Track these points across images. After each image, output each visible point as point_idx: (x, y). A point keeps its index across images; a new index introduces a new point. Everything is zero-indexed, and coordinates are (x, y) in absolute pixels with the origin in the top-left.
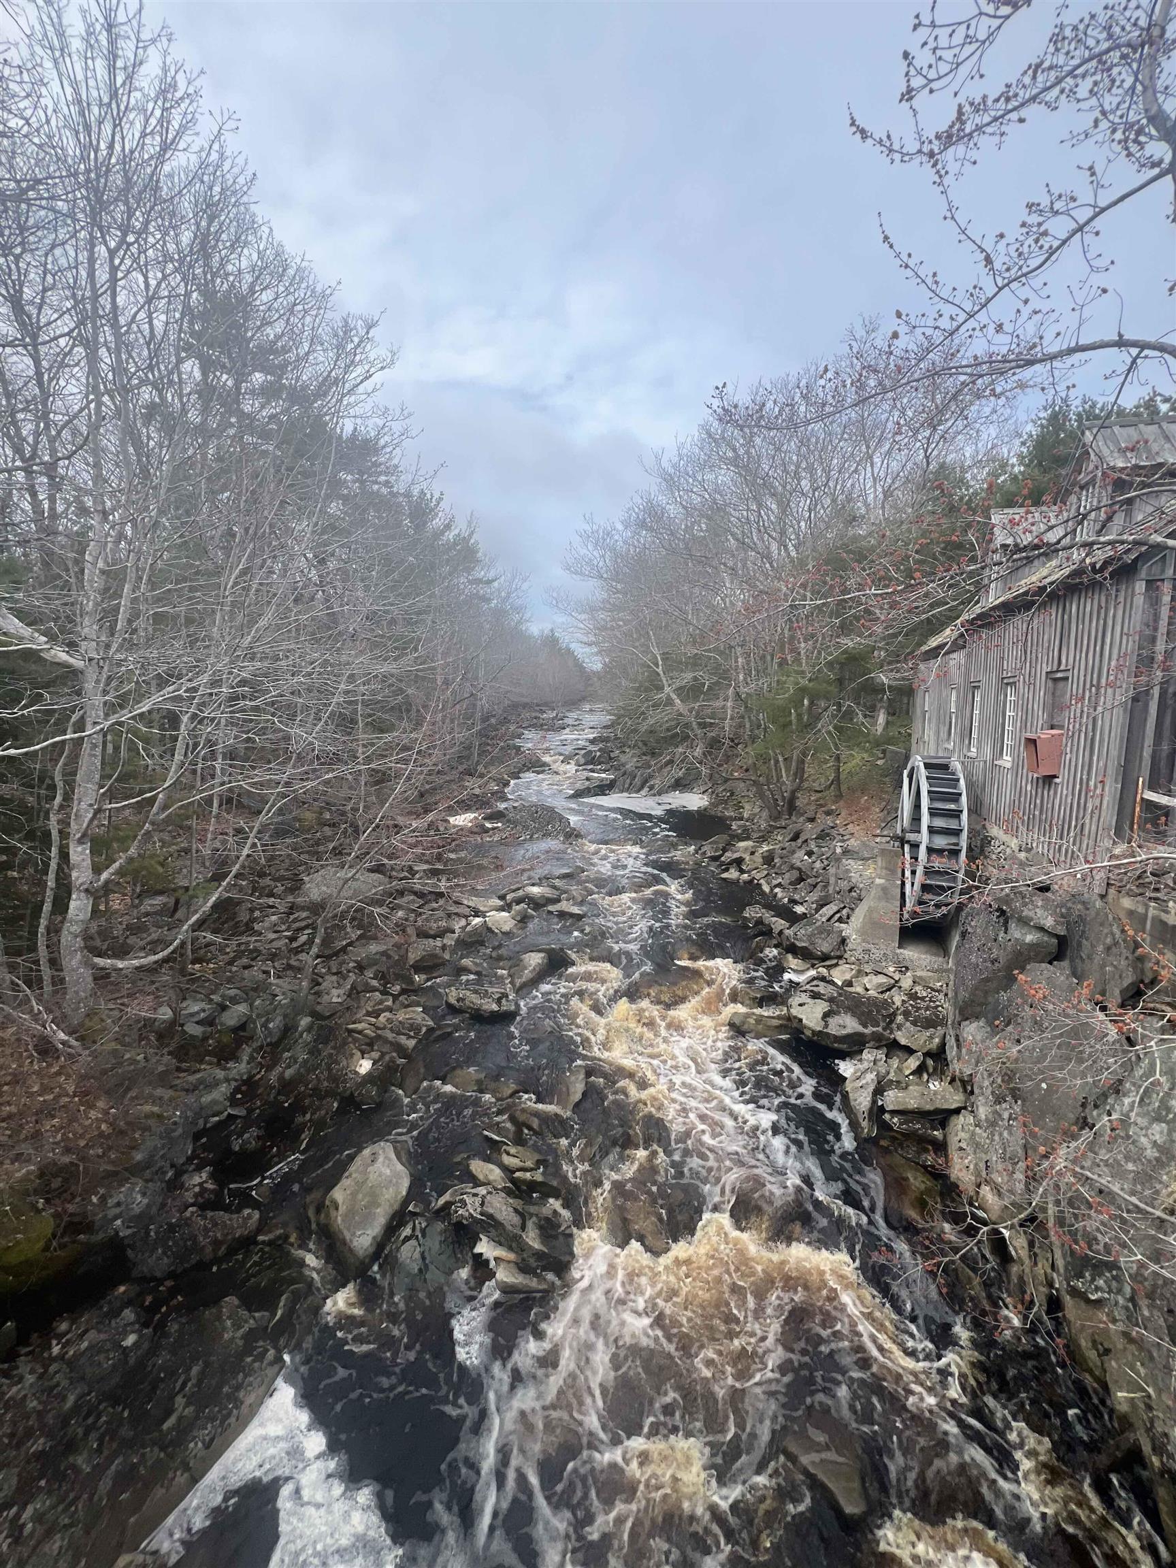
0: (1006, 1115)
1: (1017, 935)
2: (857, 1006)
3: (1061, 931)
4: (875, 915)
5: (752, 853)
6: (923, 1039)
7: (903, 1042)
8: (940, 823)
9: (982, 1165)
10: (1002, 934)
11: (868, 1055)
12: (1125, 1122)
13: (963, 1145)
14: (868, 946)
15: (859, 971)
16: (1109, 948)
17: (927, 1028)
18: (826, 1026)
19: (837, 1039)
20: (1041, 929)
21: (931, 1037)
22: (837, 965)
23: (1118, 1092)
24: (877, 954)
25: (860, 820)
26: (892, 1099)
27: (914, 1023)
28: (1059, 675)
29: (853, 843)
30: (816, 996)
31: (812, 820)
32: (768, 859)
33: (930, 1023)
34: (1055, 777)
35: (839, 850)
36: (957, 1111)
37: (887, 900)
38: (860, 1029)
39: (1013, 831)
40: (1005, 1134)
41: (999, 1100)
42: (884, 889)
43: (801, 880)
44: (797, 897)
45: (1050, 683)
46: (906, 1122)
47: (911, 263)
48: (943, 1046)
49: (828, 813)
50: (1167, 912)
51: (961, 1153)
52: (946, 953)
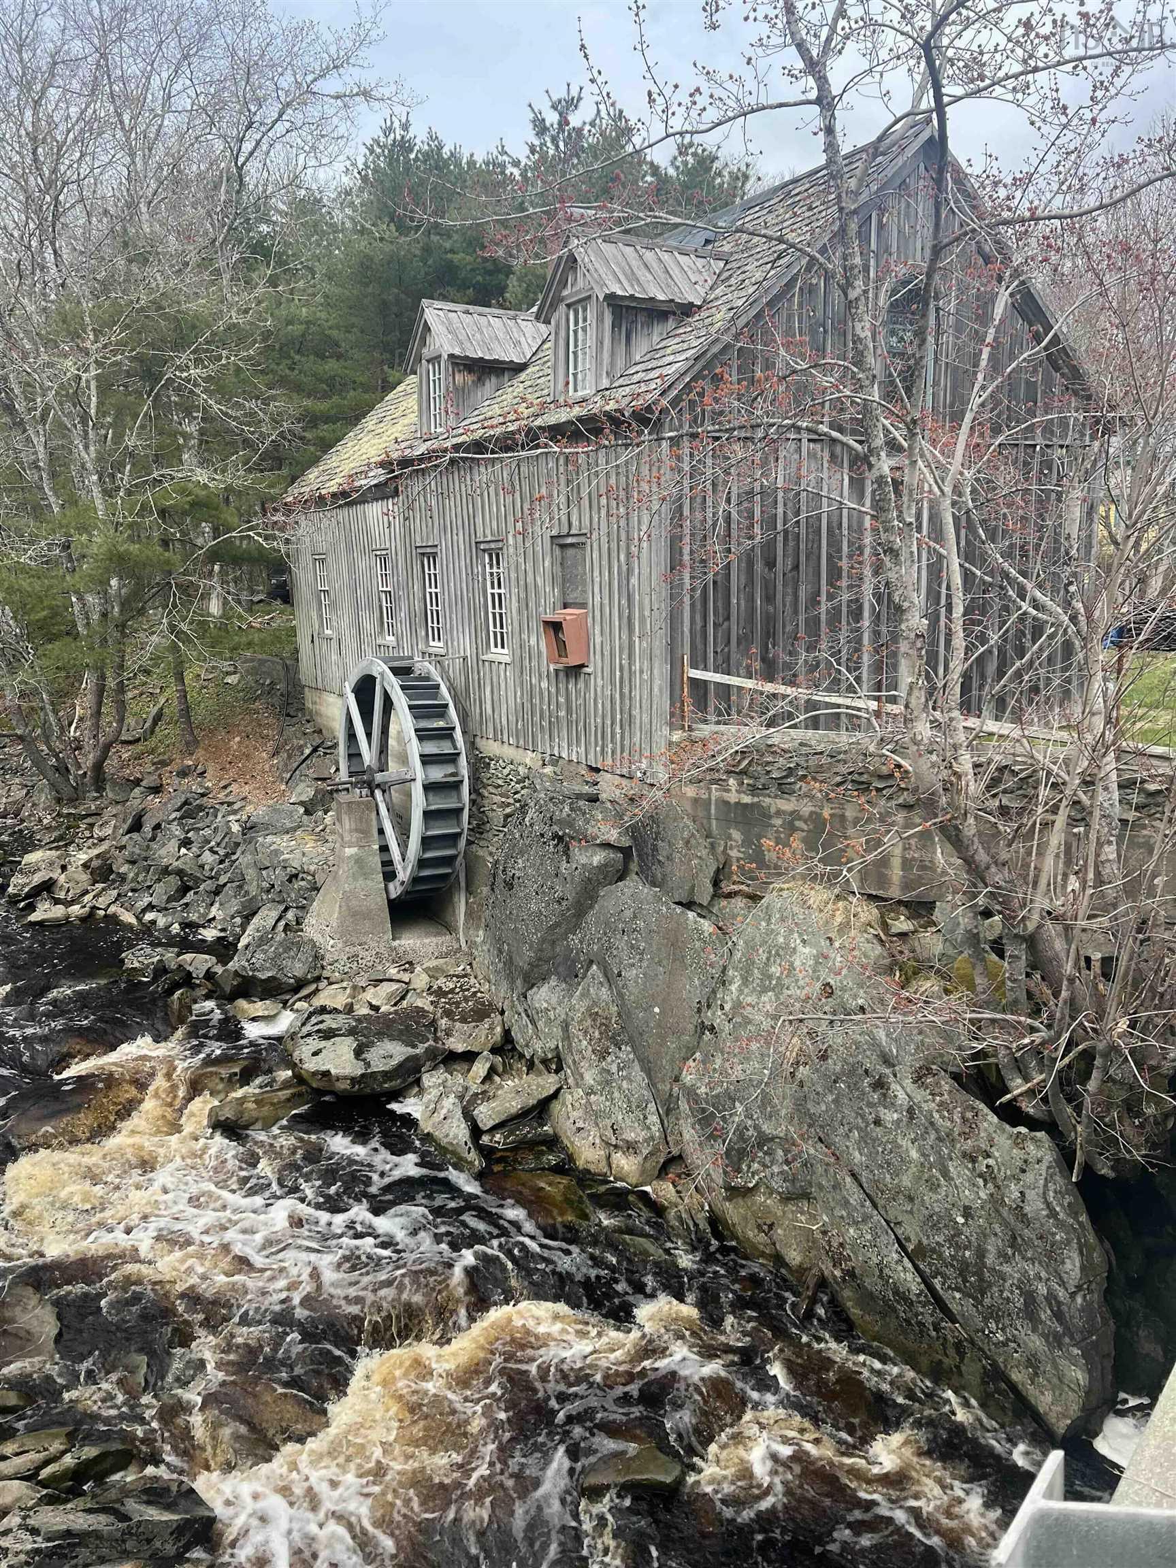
0: (614, 1068)
1: (583, 860)
2: (388, 1027)
3: (626, 842)
4: (354, 903)
5: (64, 868)
6: (482, 1035)
7: (460, 1048)
8: (432, 748)
9: (609, 1133)
10: (564, 865)
11: (431, 1079)
12: (738, 1005)
13: (580, 1124)
14: (353, 950)
15: (355, 987)
16: (688, 842)
17: (481, 1019)
18: (368, 1065)
19: (387, 1075)
20: (607, 845)
21: (491, 1028)
22: (317, 990)
23: (724, 983)
24: (367, 957)
25: (245, 776)
26: (486, 1114)
27: (464, 1020)
28: (570, 540)
29: (257, 811)
30: (328, 1035)
31: (156, 790)
32: (102, 872)
33: (481, 1013)
34: (583, 666)
35: (235, 828)
36: (555, 1095)
37: (366, 876)
38: (410, 1051)
39: (527, 742)
40: (625, 1085)
41: (603, 1055)
42: (359, 861)
43: (185, 890)
44: (194, 917)
45: (557, 551)
46: (511, 1133)
47: (600, 80)
48: (507, 1033)
49: (183, 773)
50: (728, 791)
51: (583, 1134)
52: (450, 928)
